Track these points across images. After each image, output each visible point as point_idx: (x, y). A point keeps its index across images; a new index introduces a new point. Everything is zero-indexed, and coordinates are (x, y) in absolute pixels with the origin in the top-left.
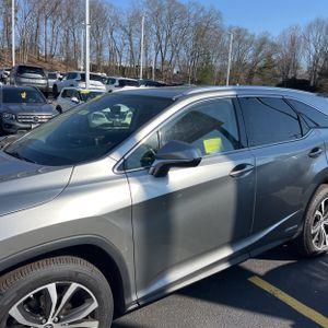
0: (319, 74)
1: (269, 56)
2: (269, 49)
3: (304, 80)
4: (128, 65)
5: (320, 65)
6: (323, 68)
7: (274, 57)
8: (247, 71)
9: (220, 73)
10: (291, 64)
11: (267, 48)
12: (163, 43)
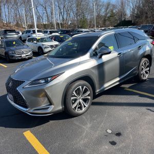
0: (136, 17)
1: (112, 11)
2: (112, 8)
3: (129, 21)
4: (47, 23)
5: (136, 12)
6: (137, 14)
7: (114, 11)
8: (103, 19)
9: (90, 22)
10: (122, 13)
11: (111, 7)
12: (62, 11)
